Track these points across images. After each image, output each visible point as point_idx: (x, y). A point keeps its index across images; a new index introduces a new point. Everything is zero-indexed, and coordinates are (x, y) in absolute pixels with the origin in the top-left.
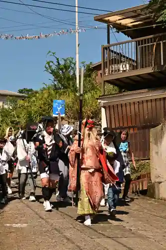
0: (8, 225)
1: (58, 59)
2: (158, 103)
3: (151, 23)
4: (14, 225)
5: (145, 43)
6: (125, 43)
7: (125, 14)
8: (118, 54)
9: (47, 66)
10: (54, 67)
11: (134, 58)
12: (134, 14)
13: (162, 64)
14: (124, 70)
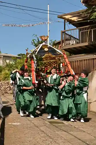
0: (10, 123)
1: (38, 38)
2: (90, 61)
3: (87, 19)
4: (13, 124)
5: (84, 30)
6: (72, 30)
7: (74, 15)
8: (70, 35)
9: (33, 42)
10: (36, 42)
11: (78, 38)
12: (79, 15)
13: (92, 41)
14: (73, 44)
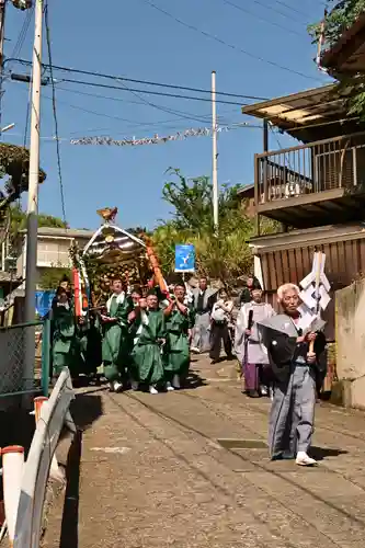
0: (97, 449)
1: (183, 180)
2: (348, 247)
3: (337, 117)
4: (108, 450)
5: (327, 151)
6: (294, 149)
7: (293, 103)
8: (282, 168)
9: (166, 190)
10: (177, 192)
11: (308, 175)
12: (308, 102)
13: (355, 184)
14: (291, 194)
